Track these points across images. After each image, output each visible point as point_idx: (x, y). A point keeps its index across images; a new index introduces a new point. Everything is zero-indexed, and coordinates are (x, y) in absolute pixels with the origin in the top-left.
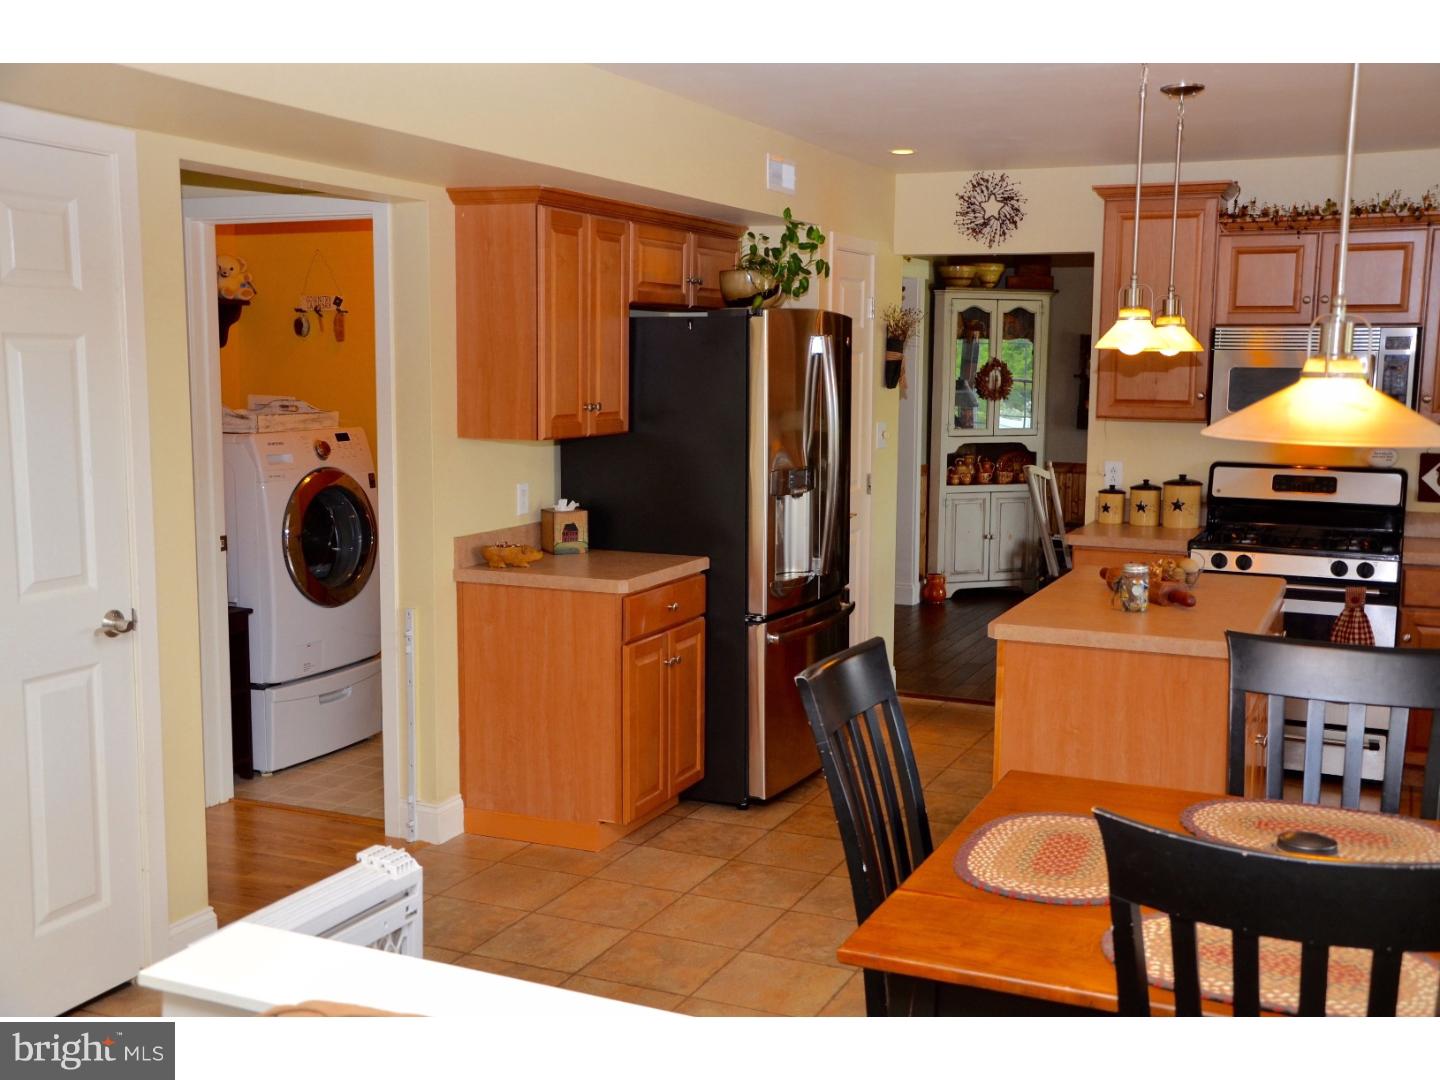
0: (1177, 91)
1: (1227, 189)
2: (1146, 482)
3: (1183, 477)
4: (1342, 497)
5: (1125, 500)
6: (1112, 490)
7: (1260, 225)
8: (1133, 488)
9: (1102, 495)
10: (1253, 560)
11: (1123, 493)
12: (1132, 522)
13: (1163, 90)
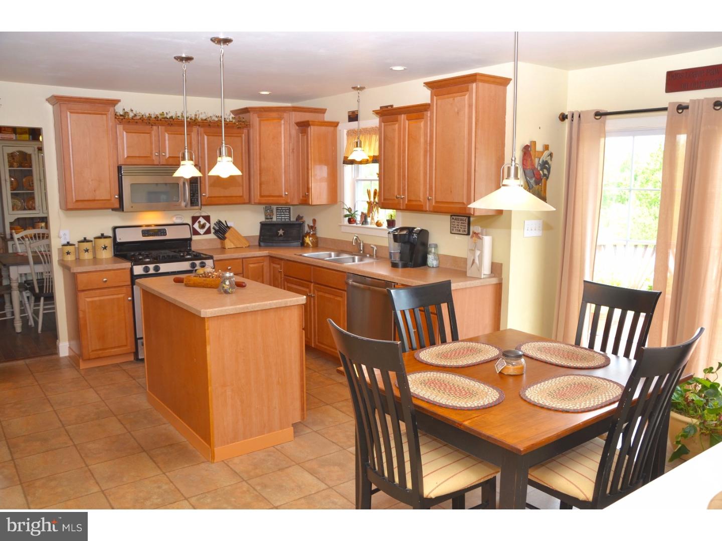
0: (181, 59)
1: (114, 102)
2: (85, 239)
3: (102, 235)
4: (169, 236)
5: (75, 248)
6: (68, 244)
7: (136, 121)
8: (79, 242)
9: (64, 247)
10: (160, 266)
11: (74, 245)
12: (80, 258)
13: (175, 58)
